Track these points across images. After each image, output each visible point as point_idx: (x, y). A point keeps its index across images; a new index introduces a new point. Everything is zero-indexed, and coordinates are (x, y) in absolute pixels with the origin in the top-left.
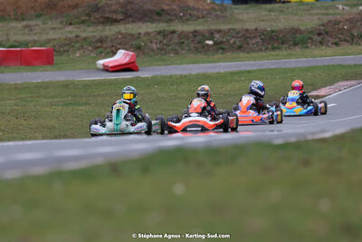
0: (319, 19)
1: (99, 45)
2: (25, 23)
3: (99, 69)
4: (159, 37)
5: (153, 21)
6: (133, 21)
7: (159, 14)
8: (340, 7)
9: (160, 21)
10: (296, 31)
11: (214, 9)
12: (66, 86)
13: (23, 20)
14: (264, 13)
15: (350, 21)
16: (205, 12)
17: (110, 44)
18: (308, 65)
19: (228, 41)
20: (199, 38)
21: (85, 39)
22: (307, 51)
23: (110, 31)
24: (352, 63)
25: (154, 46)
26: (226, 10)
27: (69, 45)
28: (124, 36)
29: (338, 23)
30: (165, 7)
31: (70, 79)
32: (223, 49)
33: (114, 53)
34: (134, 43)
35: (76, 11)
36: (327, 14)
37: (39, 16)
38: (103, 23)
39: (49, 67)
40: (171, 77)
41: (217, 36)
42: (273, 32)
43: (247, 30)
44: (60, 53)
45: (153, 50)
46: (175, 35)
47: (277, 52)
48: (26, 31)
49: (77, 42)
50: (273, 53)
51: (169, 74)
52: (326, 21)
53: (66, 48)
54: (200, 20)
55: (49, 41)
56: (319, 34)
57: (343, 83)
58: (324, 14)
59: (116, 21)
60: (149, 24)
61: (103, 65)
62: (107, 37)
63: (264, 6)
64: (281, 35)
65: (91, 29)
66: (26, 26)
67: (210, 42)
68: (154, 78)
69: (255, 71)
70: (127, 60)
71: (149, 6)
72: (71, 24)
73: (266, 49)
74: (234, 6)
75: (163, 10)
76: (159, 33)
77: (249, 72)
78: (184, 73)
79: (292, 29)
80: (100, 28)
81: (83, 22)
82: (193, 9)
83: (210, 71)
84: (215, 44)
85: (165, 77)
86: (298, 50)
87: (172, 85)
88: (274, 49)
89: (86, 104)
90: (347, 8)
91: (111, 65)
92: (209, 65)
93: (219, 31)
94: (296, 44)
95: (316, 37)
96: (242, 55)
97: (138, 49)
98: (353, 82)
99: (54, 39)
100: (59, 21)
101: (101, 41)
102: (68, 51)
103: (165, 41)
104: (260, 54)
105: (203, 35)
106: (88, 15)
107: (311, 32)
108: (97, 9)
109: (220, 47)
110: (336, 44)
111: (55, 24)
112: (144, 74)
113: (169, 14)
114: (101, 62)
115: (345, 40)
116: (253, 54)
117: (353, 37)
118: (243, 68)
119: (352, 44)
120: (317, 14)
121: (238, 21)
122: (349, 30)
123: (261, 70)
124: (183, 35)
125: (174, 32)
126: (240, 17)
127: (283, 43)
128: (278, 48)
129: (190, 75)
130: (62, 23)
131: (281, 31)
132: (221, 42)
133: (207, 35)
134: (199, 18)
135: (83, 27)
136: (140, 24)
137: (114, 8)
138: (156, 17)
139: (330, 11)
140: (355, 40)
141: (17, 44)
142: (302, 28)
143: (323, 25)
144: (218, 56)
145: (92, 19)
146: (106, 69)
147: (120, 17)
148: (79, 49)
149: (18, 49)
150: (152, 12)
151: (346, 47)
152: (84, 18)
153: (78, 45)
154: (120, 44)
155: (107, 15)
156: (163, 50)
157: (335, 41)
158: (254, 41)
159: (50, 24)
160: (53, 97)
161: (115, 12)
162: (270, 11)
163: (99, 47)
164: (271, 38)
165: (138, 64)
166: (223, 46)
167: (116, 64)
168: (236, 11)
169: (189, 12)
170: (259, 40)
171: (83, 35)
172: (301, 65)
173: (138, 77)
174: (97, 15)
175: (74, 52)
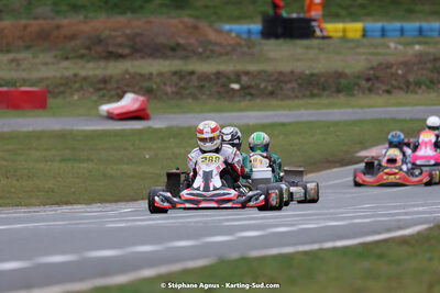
0: (366, 59)
2: (11, 56)
3: (102, 116)
4: (175, 79)
5: (165, 57)
6: (142, 57)
7: (173, 49)
8: (392, 45)
9: (174, 57)
10: (340, 75)
11: (239, 45)
12: (62, 136)
13: (8, 51)
14: (300, 51)
15: (405, 64)
16: (229, 48)
17: (115, 85)
19: (257, 86)
20: (223, 80)
21: (85, 79)
22: (353, 100)
23: (115, 69)
24: (408, 116)
25: (169, 89)
26: (254, 46)
27: (65, 86)
28: (133, 76)
29: (390, 66)
30: (182, 41)
31: (68, 127)
32: (251, 94)
33: (120, 97)
34: (146, 84)
35: (73, 43)
36: (378, 54)
37: (28, 48)
38: (106, 58)
39: (41, 112)
41: (245, 79)
42: (312, 75)
43: (281, 73)
44: (55, 95)
45: (166, 94)
46: (194, 78)
47: (316, 100)
48: (13, 65)
49: (75, 82)
50: (312, 101)
51: (186, 125)
52: (375, 64)
53: (62, 89)
54: (224, 58)
55: (41, 80)
56: (368, 80)
58: (371, 54)
59: (121, 56)
60: (161, 61)
61: (108, 112)
62: (111, 77)
64: (323, 80)
65: (91, 65)
66: (12, 61)
67: (236, 86)
68: (169, 129)
69: (290, 124)
70: (136, 106)
71: (162, 40)
72: (67, 58)
73: (304, 96)
74: (264, 42)
75: (178, 45)
76: (175, 73)
77: (283, 125)
79: (336, 72)
80: (102, 64)
81: (82, 57)
82: (216, 44)
84: (243, 88)
85: (183, 128)
86: (342, 98)
88: (313, 96)
89: (89, 160)
90: (400, 47)
91: (116, 112)
93: (247, 73)
94: (339, 91)
95: (363, 83)
96: (274, 102)
97: (148, 92)
99: (47, 78)
100: (52, 53)
101: (105, 81)
102: (64, 93)
103: (182, 84)
104: (297, 102)
105: (228, 78)
106: (88, 48)
107: (358, 77)
108: (99, 41)
109: (248, 92)
110: (388, 92)
111: (48, 57)
112: (157, 123)
113: (185, 49)
114: (105, 108)
115: (399, 88)
116: (288, 102)
117: (408, 84)
118: (277, 120)
119: (407, 92)
120: (364, 53)
121: (269, 60)
122: (404, 76)
124: (204, 77)
125: (192, 73)
126: (272, 55)
127: (324, 89)
128: (317, 95)
130: (56, 56)
131: (322, 75)
132: (249, 87)
133: (233, 77)
134: (221, 54)
135: (81, 63)
136: (150, 61)
137: (120, 40)
138: (170, 53)
139: (380, 50)
140: (411, 87)
142: (347, 71)
143: (373, 68)
144: (245, 103)
145: (93, 53)
146: (111, 117)
147: (126, 51)
148: (77, 90)
149: (5, 89)
150: (164, 46)
151: (400, 96)
152: (83, 51)
153: (77, 85)
154: (127, 85)
155: (111, 49)
156: (179, 94)
157: (386, 88)
158: (289, 86)
159: (42, 57)
160: (46, 150)
161: (120, 45)
162: (308, 48)
163: (100, 90)
164: (310, 83)
165: (149, 111)
166: (253, 91)
167: (124, 110)
168: (265, 48)
169: (210, 47)
170: (295, 85)
171: (83, 73)
172: (345, 118)
173: (150, 128)
174: (99, 49)
175: (72, 94)
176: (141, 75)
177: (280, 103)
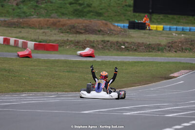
0: (166, 39)
1: (77, 44)
2: (42, 31)
3: (78, 55)
4: (102, 43)
5: (96, 34)
6: (88, 34)
7: (99, 31)
8: (174, 34)
10: (159, 45)
11: (121, 31)
12: (65, 62)
13: (42, 29)
14: (143, 34)
15: (181, 42)
16: (118, 32)
17: (81, 44)
18: (166, 61)
19: (131, 47)
20: (119, 44)
21: (71, 41)
22: (164, 54)
23: (82, 38)
24: (185, 62)
25: (100, 46)
26: (126, 31)
28: (88, 41)
29: (176, 42)
30: (102, 29)
31: (67, 59)
33: (84, 48)
34: (92, 44)
35: (64, 27)
36: (169, 37)
37: (48, 28)
38: (76, 33)
39: (56, 52)
40: (109, 61)
41: (126, 44)
42: (150, 44)
43: (139, 43)
44: (61, 46)
45: (99, 48)
46: (109, 43)
47: (151, 53)
48: (44, 34)
49: (68, 42)
50: (149, 53)
51: (108, 60)
52: (170, 41)
53: (63, 44)
54: (116, 36)
55: (56, 41)
56: (169, 47)
57: (183, 71)
58: (167, 37)
59: (81, 33)
61: (80, 54)
62: (80, 41)
63: (141, 31)
64: (153, 46)
65: (71, 35)
66: (44, 32)
67: (123, 47)
68: (102, 61)
69: (144, 62)
70: (90, 52)
71: (95, 28)
72: (62, 33)
73: (147, 52)
74: (129, 30)
75: (101, 30)
76: (102, 41)
77: (142, 62)
78: (114, 60)
79: (158, 44)
80: (75, 35)
81: (68, 32)
82: (114, 30)
83: (125, 60)
84: (126, 47)
85: (107, 61)
86: (160, 53)
87: (110, 65)
88: (150, 52)
89: (76, 72)
90: (177, 35)
91: (83, 54)
92: (124, 57)
93: (127, 43)
94: (159, 50)
95: (167, 48)
96: (136, 53)
97: (92, 47)
98: (187, 71)
99: (58, 40)
100: (57, 30)
101: (78, 42)
102: (63, 46)
103: (104, 45)
104: (144, 53)
105: (121, 44)
106: (70, 30)
107: (166, 46)
108: (74, 27)
109: (127, 49)
110: (176, 52)
111: (56, 32)
112: (98, 59)
113: (103, 32)
114: (79, 52)
115: (179, 50)
116: (141, 53)
117: (182, 49)
118: (139, 60)
119: (182, 52)
121: (132, 37)
122: (181, 46)
123: (147, 62)
124: (113, 43)
125: (108, 41)
126: (133, 35)
127: (153, 49)
128: (151, 51)
129: (117, 62)
130: (58, 32)
131: (153, 44)
132: (128, 47)
133: (122, 44)
134: (115, 34)
135: (67, 34)
136: (91, 35)
137: (81, 27)
138: (98, 33)
139: (170, 36)
140: (184, 51)
141: (42, 41)
142: (162, 44)
143: (170, 43)
144: (126, 53)
145: (71, 31)
146: (81, 55)
147: (83, 31)
148: (68, 45)
149: (44, 43)
150: (96, 30)
151: (179, 53)
152: (68, 31)
153: (68, 43)
154: (86, 44)
155: (78, 30)
156: (103, 49)
157: (175, 50)
158: (142, 48)
159: (54, 32)
160: (60, 67)
161: (81, 29)
162: (145, 33)
163: (76, 45)
164: (149, 47)
165: (94, 55)
166: (129, 49)
167: (86, 54)
168: (130, 32)
169: (112, 31)
170: (143, 47)
171: (70, 39)
172: (163, 61)
173: (95, 61)
174: (74, 30)
175: (66, 46)
176: (91, 41)
177: (138, 54)
